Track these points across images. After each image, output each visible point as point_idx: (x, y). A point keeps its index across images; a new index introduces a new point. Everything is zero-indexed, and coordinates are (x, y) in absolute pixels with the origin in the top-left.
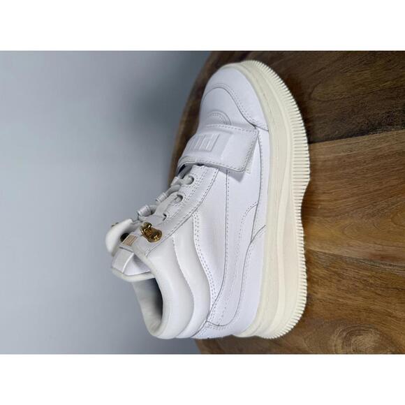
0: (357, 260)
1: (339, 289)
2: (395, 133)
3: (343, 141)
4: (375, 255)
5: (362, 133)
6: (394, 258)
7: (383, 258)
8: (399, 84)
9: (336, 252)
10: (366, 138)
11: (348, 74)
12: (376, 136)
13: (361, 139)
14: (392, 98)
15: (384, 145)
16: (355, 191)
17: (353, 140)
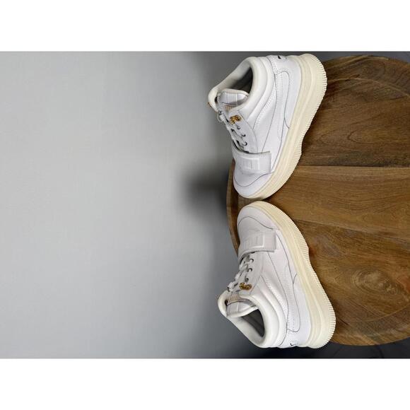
0: (371, 234)
1: (359, 250)
2: (398, 169)
3: (368, 169)
4: (381, 233)
5: (380, 166)
6: (392, 234)
7: (386, 234)
8: (403, 143)
9: (359, 230)
10: (381, 168)
11: (375, 130)
12: (387, 169)
13: (378, 169)
14: (398, 149)
15: (392, 174)
16: (373, 197)
17: (374, 169)
